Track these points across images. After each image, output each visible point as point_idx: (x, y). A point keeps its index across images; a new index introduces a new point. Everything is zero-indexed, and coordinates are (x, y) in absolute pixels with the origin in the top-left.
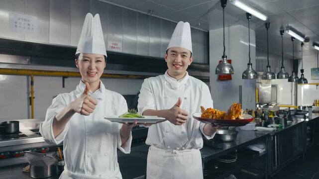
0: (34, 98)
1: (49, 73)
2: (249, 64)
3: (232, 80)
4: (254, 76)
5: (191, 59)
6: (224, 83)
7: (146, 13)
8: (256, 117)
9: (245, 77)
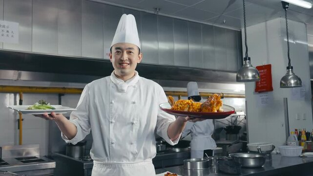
0: (23, 120)
1: (41, 90)
2: (288, 68)
3: (274, 91)
4: (296, 83)
5: (140, 55)
6: (264, 96)
7: (153, 12)
8: (307, 140)
9: (284, 85)
